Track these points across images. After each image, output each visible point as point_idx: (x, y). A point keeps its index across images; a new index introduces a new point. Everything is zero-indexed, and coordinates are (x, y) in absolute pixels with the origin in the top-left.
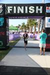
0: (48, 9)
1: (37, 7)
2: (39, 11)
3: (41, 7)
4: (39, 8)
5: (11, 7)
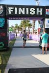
0: (47, 11)
2: (39, 13)
4: (40, 10)
5: (12, 8)
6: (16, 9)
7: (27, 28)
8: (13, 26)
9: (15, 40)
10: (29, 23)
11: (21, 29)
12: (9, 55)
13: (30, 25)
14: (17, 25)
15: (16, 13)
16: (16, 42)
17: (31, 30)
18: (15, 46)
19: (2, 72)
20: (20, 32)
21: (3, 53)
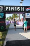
1: (21, 8)
2: (22, 10)
3: (23, 8)
5: (8, 7)
6: (10, 8)
7: (16, 18)
8: (8, 17)
9: (9, 25)
10: (17, 15)
11: (13, 19)
12: (6, 33)
13: (17, 17)
14: (10, 16)
15: (10, 10)
16: (10, 26)
17: (18, 19)
18: (9, 28)
19: (3, 42)
20: (12, 20)
21: (3, 32)
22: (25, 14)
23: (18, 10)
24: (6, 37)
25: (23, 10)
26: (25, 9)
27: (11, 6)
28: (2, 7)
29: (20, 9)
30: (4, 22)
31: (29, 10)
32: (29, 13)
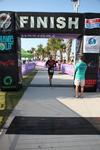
4: (74, 20)
6: (32, 18)
8: (33, 49)
9: (35, 74)
11: (49, 54)
12: (20, 97)
13: (63, 47)
15: (32, 26)
21: (9, 94)
22: (80, 38)
23: (58, 26)
24: (16, 108)
25: (77, 27)
26: (81, 24)
27: (36, 15)
28: (8, 16)
29: (67, 22)
30: (12, 64)
31: (96, 26)
32: (96, 37)
